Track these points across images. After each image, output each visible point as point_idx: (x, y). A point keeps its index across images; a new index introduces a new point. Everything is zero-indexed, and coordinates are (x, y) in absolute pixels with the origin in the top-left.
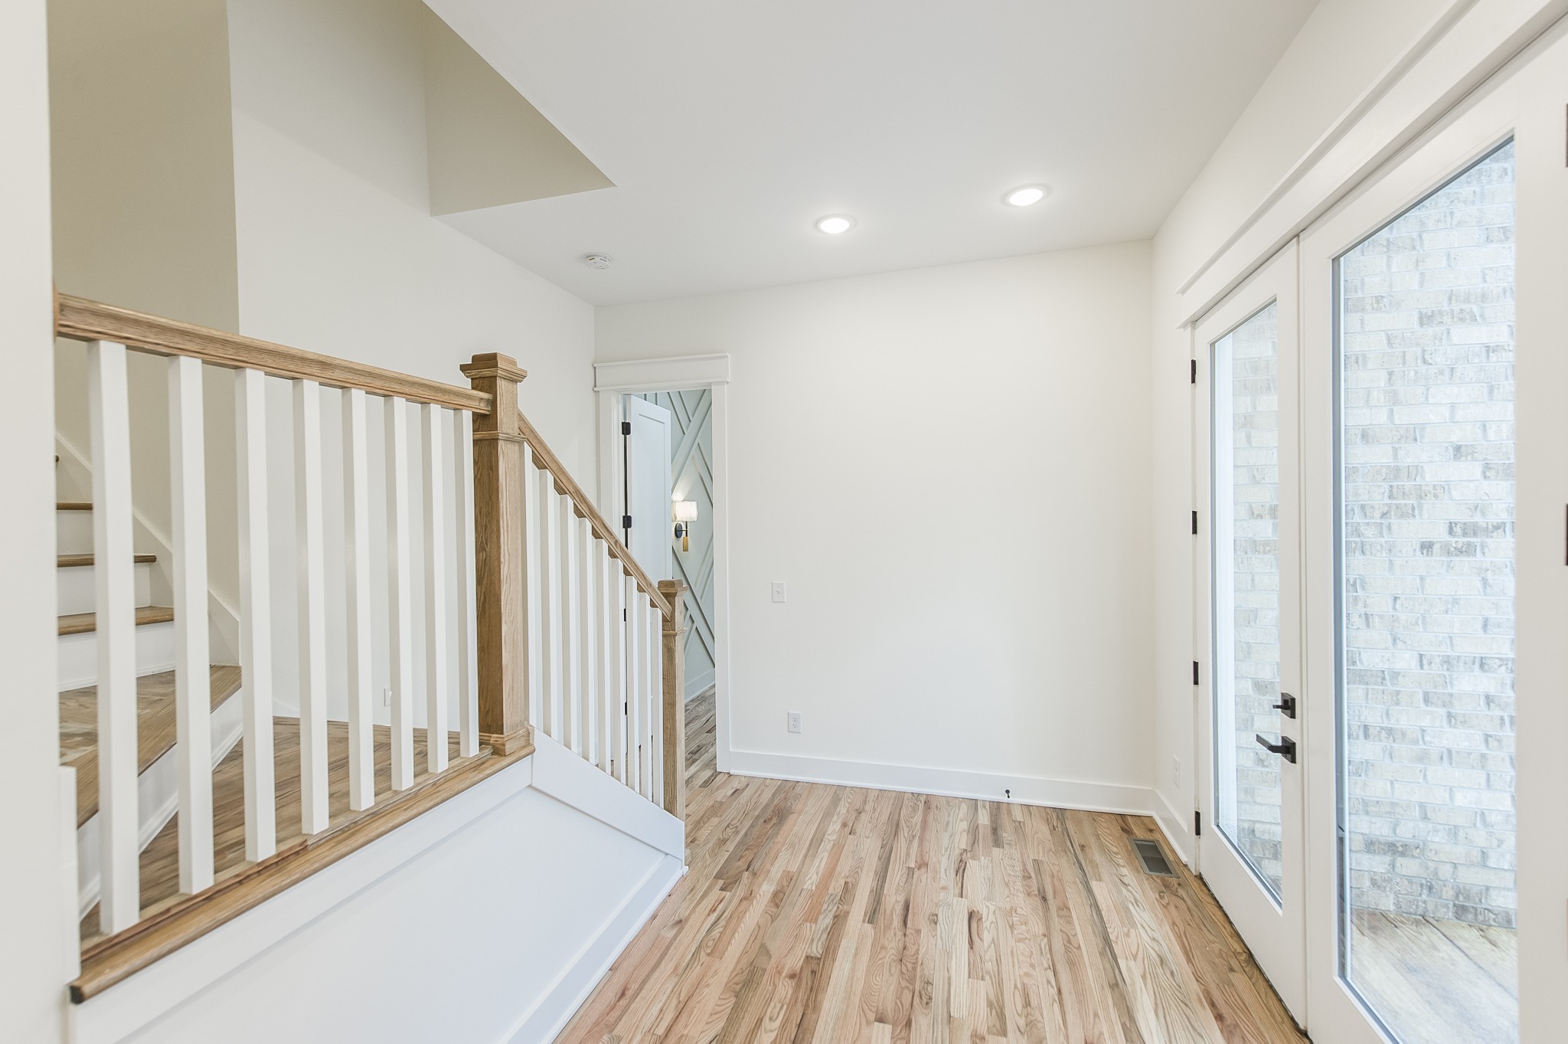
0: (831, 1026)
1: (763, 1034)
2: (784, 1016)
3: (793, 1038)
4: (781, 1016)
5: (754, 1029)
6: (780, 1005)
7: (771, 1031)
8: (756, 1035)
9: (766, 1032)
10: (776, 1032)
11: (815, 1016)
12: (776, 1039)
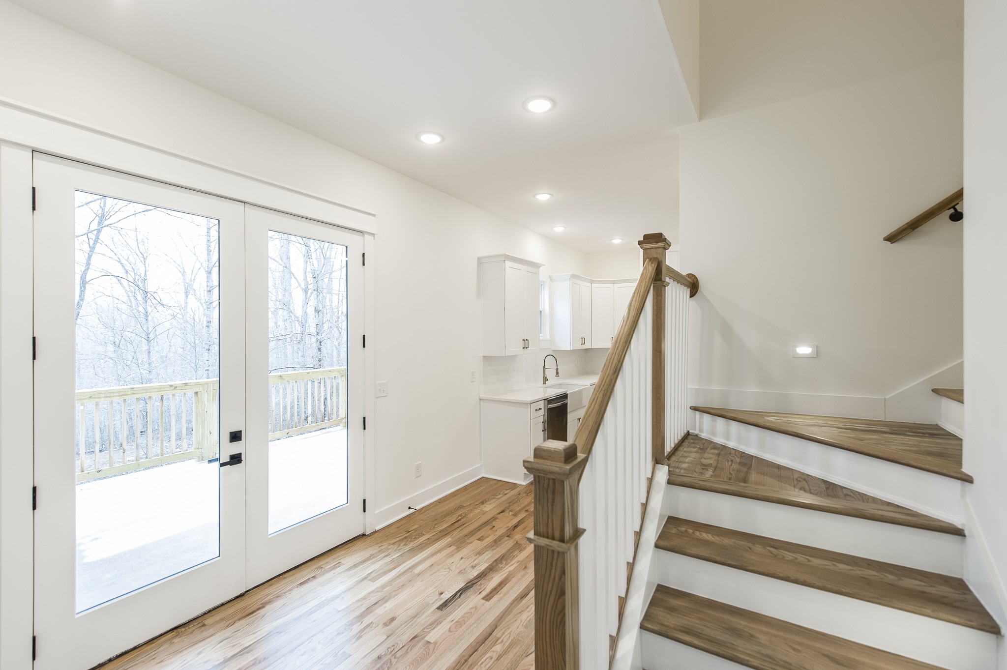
0: (458, 646)
1: (499, 651)
2: (482, 658)
3: (483, 645)
4: (484, 658)
5: (504, 654)
6: (482, 666)
7: (493, 651)
8: (504, 651)
9: (497, 652)
10: (491, 650)
11: (464, 654)
12: (493, 646)
